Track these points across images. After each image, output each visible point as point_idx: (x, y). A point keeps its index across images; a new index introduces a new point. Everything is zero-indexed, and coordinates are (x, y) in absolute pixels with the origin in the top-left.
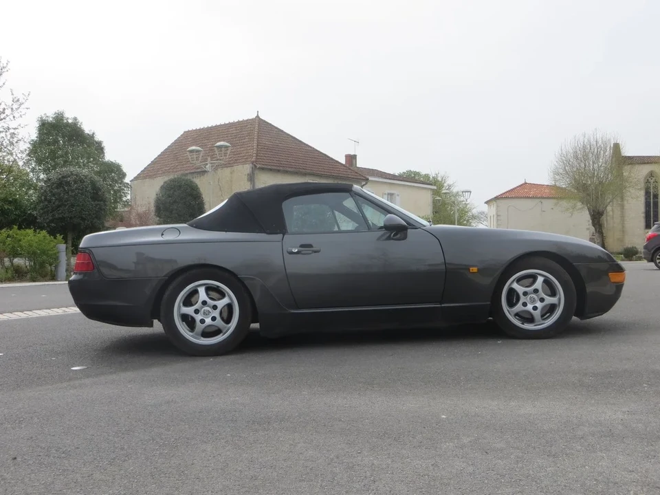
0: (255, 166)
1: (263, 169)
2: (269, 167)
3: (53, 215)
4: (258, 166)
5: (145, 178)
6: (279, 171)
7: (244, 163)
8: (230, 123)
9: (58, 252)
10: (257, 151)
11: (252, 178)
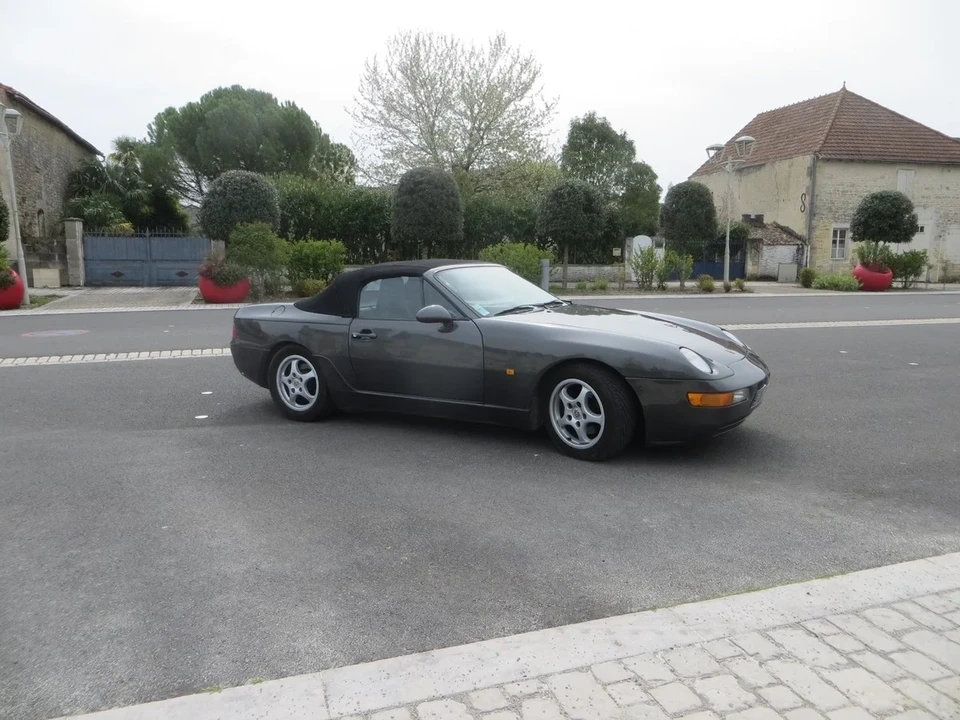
0: (818, 157)
1: (828, 160)
2: (838, 157)
4: (821, 157)
6: (852, 161)
7: (805, 153)
8: (809, 101)
10: (828, 135)
11: (812, 172)
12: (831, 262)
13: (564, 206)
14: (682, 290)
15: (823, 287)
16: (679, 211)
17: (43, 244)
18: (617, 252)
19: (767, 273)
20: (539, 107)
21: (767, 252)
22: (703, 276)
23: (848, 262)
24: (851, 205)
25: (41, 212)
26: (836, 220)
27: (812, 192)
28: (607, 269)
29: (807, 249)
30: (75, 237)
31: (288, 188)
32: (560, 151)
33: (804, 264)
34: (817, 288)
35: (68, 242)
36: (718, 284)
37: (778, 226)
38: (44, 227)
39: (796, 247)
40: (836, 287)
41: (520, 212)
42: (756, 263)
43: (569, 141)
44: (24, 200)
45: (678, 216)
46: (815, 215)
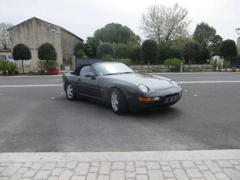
13: (188, 48)
14: (226, 71)
17: (67, 61)
18: (208, 61)
20: (188, 22)
22: (233, 67)
25: (68, 54)
30: (73, 59)
31: (119, 46)
35: (72, 60)
36: (238, 69)
38: (69, 57)
43: (196, 30)
44: (64, 51)
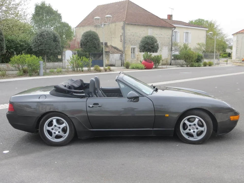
0: (125, 23)
1: (128, 24)
2: (131, 23)
3: (38, 48)
4: (126, 23)
5: (80, 26)
6: (135, 25)
7: (120, 21)
8: (116, 2)
9: (40, 64)
10: (126, 15)
11: (123, 28)
12: (131, 59)
13: (45, 39)
15: (133, 68)
16: (88, 42)
18: (59, 57)
19: (112, 63)
21: (111, 56)
22: (95, 66)
23: (136, 59)
24: (136, 40)
26: (132, 45)
27: (124, 35)
28: (56, 64)
29: (124, 55)
32: (32, 16)
33: (123, 60)
34: (131, 69)
36: (102, 68)
37: (112, 47)
39: (120, 54)
40: (138, 68)
41: (21, 41)
42: (108, 60)
45: (88, 43)
46: (125, 43)
